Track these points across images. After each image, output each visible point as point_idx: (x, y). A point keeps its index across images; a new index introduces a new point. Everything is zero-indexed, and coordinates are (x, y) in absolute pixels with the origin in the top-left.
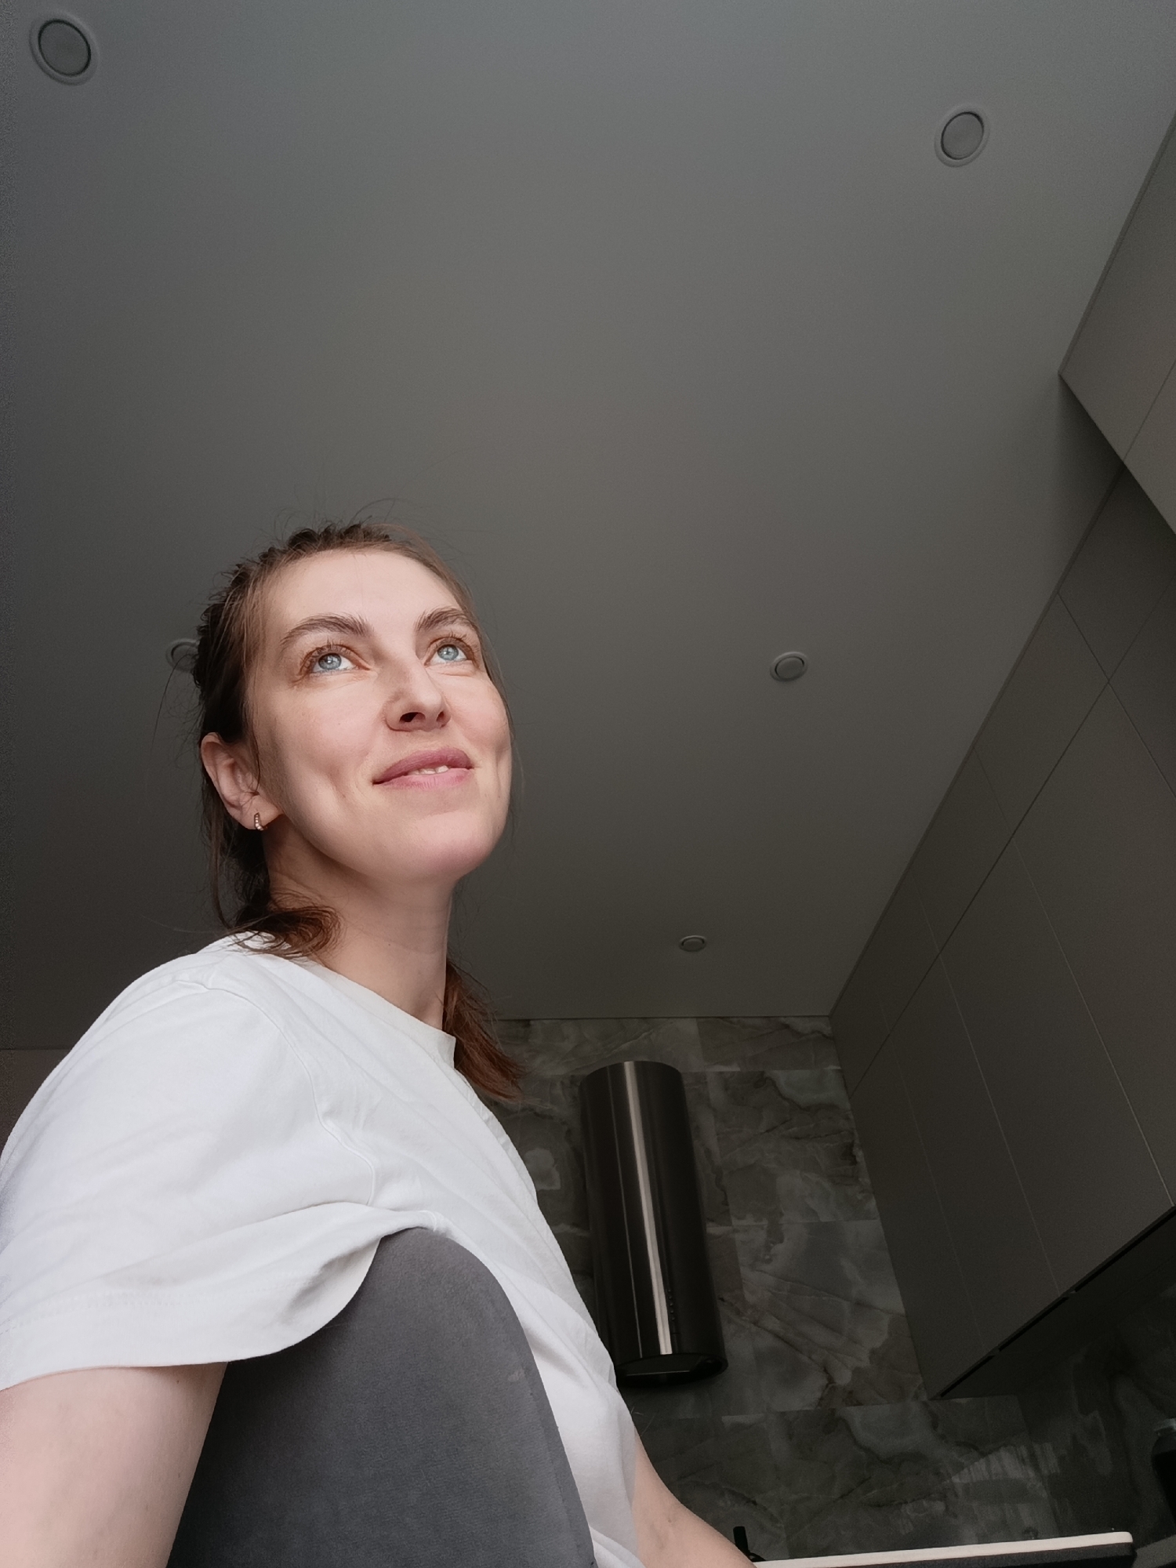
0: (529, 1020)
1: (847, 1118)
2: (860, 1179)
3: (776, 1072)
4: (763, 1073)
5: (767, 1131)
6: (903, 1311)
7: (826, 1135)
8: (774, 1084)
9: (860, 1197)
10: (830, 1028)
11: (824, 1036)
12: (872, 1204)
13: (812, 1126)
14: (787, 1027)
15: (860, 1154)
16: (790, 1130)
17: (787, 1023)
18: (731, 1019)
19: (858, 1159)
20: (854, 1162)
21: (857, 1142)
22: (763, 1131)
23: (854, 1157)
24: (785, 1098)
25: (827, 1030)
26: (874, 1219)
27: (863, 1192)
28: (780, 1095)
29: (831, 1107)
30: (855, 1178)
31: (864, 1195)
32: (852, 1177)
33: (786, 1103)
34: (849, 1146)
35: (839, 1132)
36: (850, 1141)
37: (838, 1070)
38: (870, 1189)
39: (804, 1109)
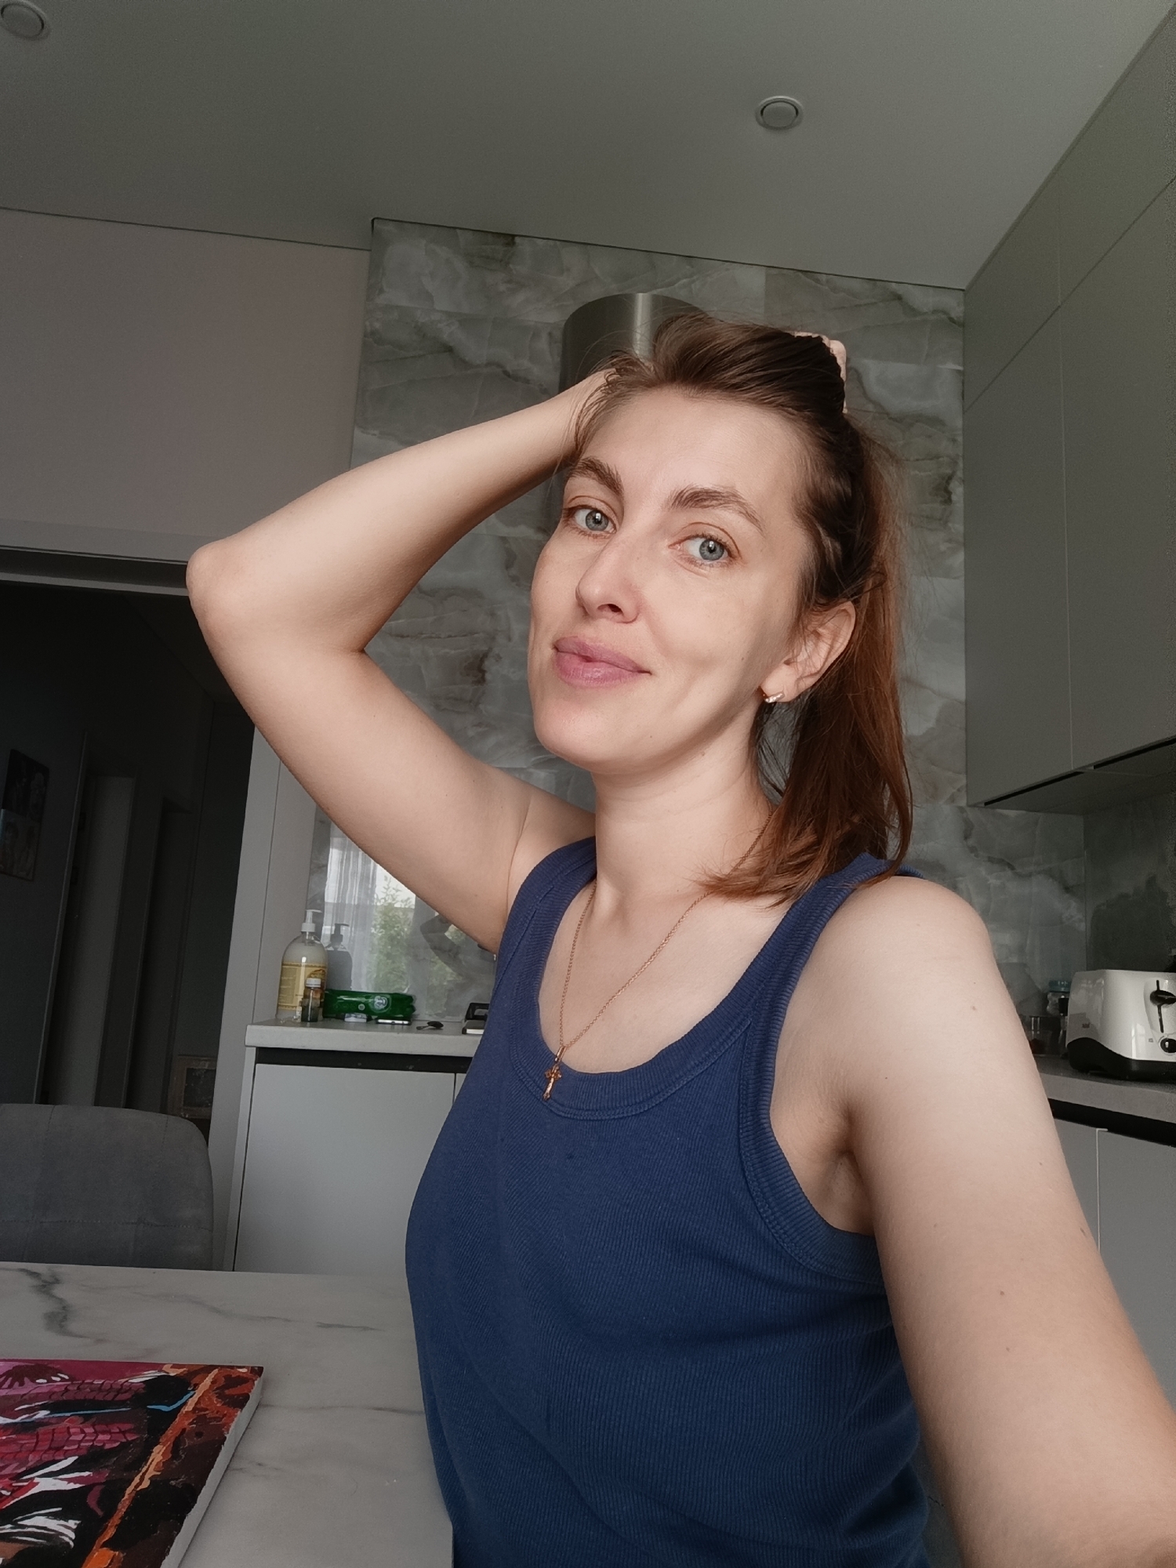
0: (513, 236)
2: (950, 525)
3: (866, 361)
6: (962, 696)
7: (919, 460)
8: (859, 378)
9: (943, 547)
10: (962, 308)
11: (951, 319)
12: (959, 559)
14: (899, 298)
15: (958, 491)
17: (900, 293)
18: (819, 276)
19: (954, 498)
20: (948, 501)
21: (960, 474)
23: (949, 493)
24: (871, 401)
25: (957, 312)
26: (955, 578)
27: (950, 541)
28: (865, 394)
29: (935, 421)
30: (944, 521)
31: (949, 545)
32: (940, 520)
33: (870, 407)
34: (946, 478)
35: (937, 457)
36: (949, 471)
37: (959, 371)
38: (961, 539)
39: (895, 420)
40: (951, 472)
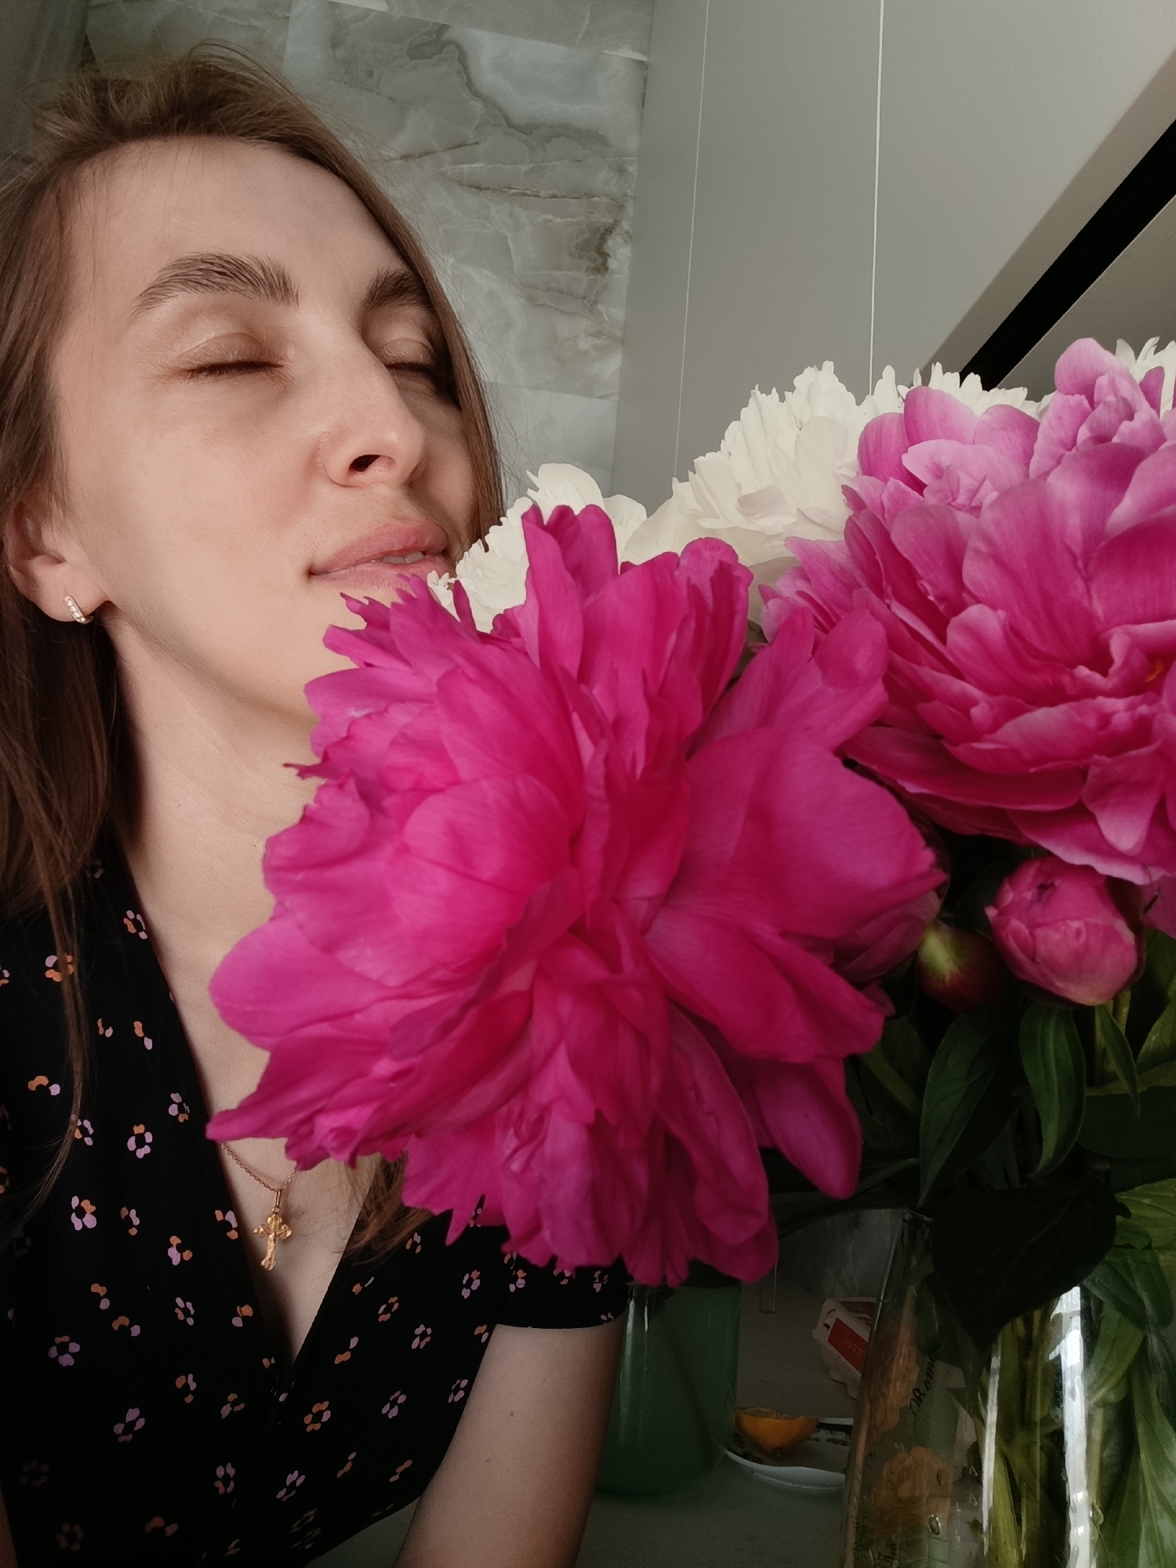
1: (621, 170)
2: (601, 307)
3: (476, 33)
4: (442, 29)
5: (406, 157)
7: (555, 196)
8: (462, 58)
9: (585, 344)
12: (612, 365)
13: (524, 168)
15: (620, 253)
16: (466, 167)
19: (612, 263)
20: (602, 268)
21: (625, 225)
22: (392, 155)
23: (605, 256)
24: (477, 94)
26: (601, 397)
27: (598, 334)
28: (469, 84)
29: (590, 138)
30: (590, 302)
31: (598, 342)
32: (584, 298)
33: (478, 106)
34: (602, 231)
35: (589, 195)
36: (608, 220)
37: (641, 63)
38: (619, 333)
39: (518, 129)
40: (611, 221)
